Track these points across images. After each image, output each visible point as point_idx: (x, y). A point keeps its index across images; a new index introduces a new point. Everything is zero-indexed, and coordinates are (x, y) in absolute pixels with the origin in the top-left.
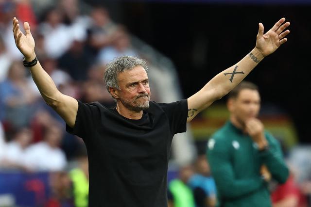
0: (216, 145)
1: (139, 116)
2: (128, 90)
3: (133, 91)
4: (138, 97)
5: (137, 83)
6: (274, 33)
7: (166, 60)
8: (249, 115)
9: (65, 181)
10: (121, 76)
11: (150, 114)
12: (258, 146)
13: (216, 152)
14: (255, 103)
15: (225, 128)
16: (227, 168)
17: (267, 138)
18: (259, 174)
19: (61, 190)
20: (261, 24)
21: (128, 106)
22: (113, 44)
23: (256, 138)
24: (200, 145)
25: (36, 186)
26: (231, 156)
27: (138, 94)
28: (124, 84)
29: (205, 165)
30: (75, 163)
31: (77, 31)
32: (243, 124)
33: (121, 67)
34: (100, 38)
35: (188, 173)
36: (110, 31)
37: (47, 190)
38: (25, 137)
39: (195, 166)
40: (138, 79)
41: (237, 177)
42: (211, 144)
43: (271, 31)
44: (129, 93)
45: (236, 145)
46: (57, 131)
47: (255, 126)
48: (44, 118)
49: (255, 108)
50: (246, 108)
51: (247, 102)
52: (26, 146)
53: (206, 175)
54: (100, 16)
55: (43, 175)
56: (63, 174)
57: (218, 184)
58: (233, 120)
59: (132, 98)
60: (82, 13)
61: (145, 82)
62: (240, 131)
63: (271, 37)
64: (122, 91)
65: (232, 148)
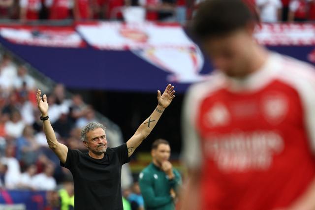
0: (144, 177)
1: (102, 157)
2: (92, 142)
3: (95, 143)
4: (99, 146)
5: (98, 138)
6: (167, 94)
7: (115, 126)
8: (164, 159)
9: (56, 196)
10: (88, 134)
11: (108, 155)
12: (169, 177)
13: (144, 181)
14: (168, 152)
15: (150, 166)
16: (150, 190)
17: (174, 173)
18: (169, 194)
19: (53, 201)
20: (159, 91)
21: (94, 152)
22: (85, 116)
23: (168, 172)
24: (135, 176)
25: (39, 199)
26: (153, 183)
27: (98, 145)
28: (90, 139)
29: (138, 188)
30: (61, 186)
31: (64, 108)
32: (160, 164)
33: (88, 129)
34: (77, 113)
35: (127, 193)
36: (83, 108)
37: (45, 201)
38: (32, 170)
39: (132, 189)
40: (98, 135)
41: (156, 195)
42: (141, 176)
43: (165, 93)
44: (93, 144)
45: (156, 176)
46: (51, 167)
47: (167, 165)
48: (43, 159)
49: (167, 155)
50: (162, 155)
51: (163, 151)
52: (33, 175)
53: (138, 194)
54: (78, 100)
55: (43, 193)
56: (55, 192)
57: (145, 199)
58: (155, 162)
59: (95, 147)
60: (67, 98)
61: (102, 137)
62: (158, 169)
63: (166, 96)
64: (89, 143)
65: (154, 178)
